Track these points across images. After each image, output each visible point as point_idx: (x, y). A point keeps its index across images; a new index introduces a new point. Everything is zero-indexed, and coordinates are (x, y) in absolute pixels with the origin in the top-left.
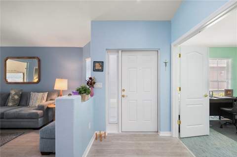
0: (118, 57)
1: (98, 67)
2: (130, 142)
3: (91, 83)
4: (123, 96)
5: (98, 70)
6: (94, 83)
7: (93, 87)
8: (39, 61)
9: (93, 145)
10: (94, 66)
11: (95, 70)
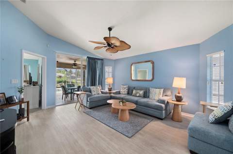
8: (153, 63)
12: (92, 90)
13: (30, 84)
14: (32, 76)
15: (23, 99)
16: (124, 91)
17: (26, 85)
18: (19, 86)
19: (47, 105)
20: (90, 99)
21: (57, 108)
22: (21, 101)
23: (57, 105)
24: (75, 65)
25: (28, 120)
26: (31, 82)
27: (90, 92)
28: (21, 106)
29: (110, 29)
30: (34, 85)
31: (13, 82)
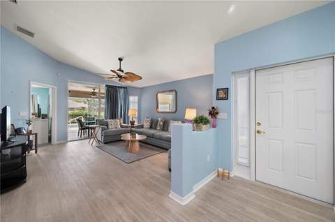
0: (249, 79)
1: (222, 94)
2: (263, 196)
3: (214, 113)
4: (258, 132)
5: (222, 99)
6: (217, 113)
7: (216, 118)
8: (176, 93)
9: (212, 180)
10: (218, 94)
11: (218, 98)
12: (109, 124)
13: (39, 117)
14: (41, 107)
15: (31, 131)
16: (146, 125)
17: (35, 118)
18: (27, 118)
19: (58, 140)
20: (105, 133)
21: (69, 143)
22: (30, 133)
23: (69, 140)
24: (94, 94)
25: (36, 152)
26: (39, 115)
27: (107, 125)
28: (29, 137)
29: (120, 60)
30: (43, 118)
31: (21, 114)
